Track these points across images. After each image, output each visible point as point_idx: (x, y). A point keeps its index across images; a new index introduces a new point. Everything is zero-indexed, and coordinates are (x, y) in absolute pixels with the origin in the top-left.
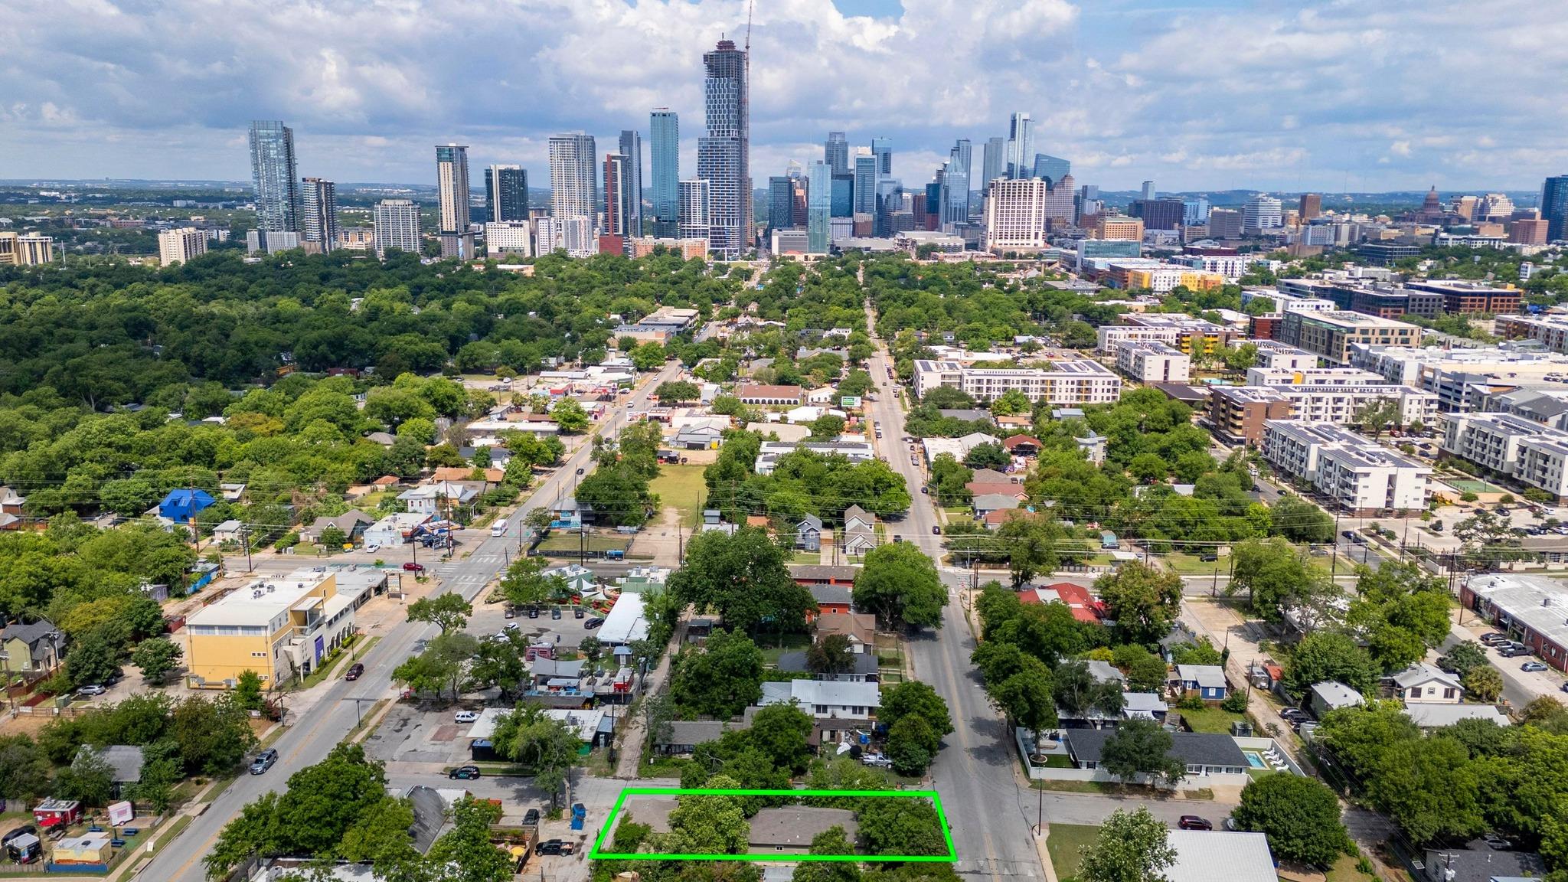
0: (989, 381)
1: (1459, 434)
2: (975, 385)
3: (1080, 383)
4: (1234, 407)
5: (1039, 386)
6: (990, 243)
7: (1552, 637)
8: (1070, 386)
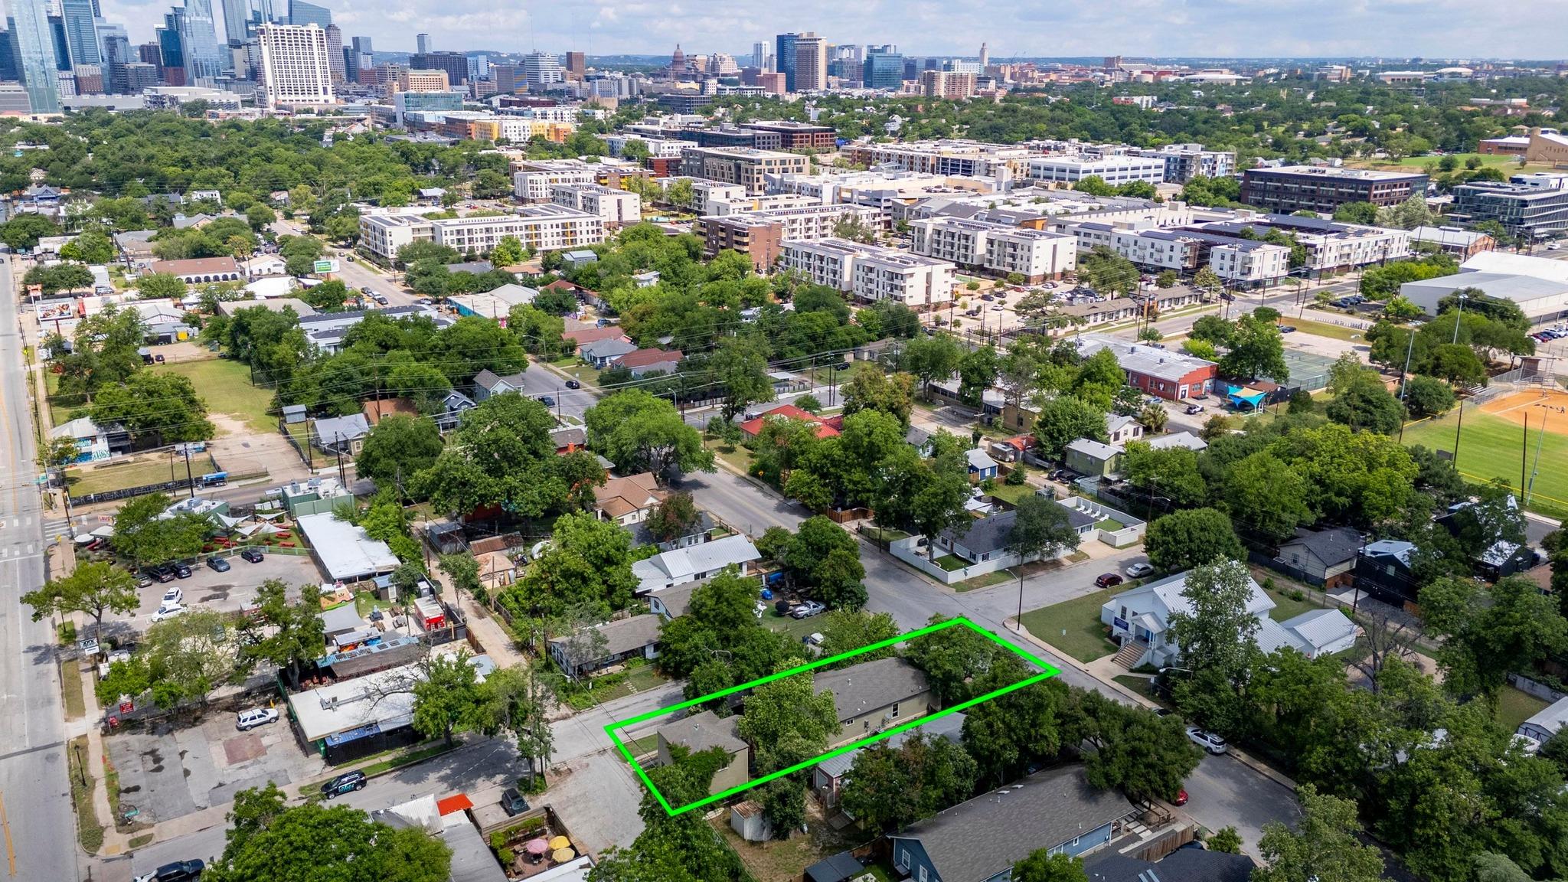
0: (469, 231)
1: (927, 237)
2: (455, 237)
3: (564, 226)
4: (737, 233)
5: (524, 232)
6: (271, 99)
7: (1158, 375)
8: (555, 230)
